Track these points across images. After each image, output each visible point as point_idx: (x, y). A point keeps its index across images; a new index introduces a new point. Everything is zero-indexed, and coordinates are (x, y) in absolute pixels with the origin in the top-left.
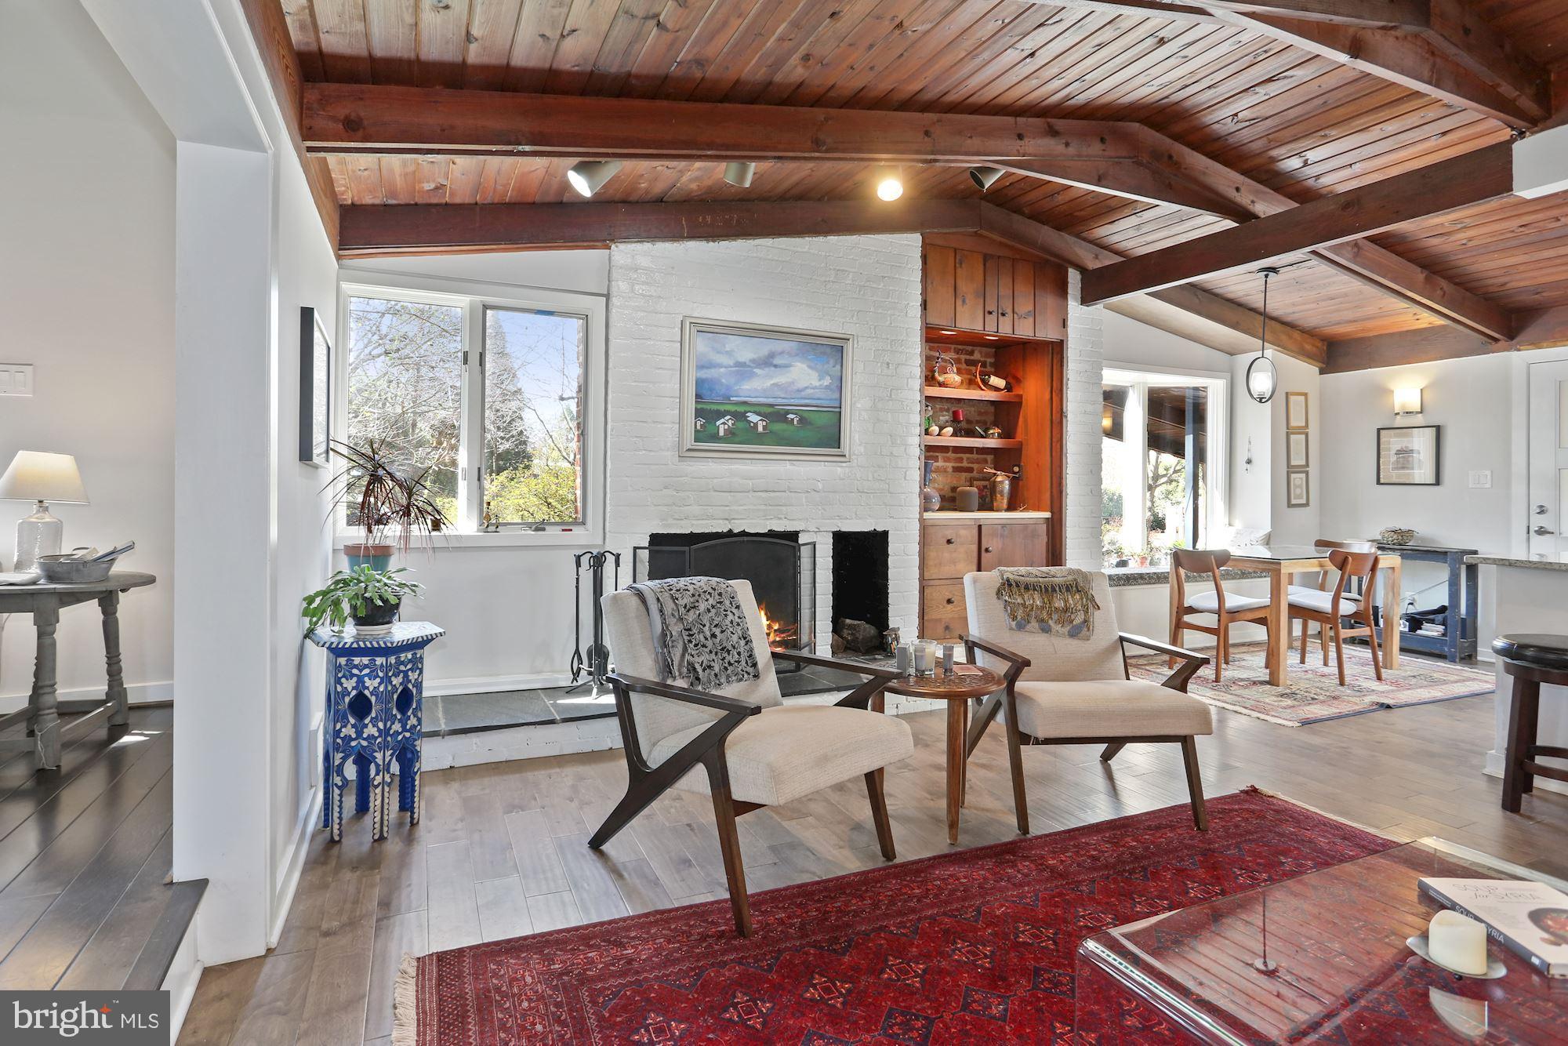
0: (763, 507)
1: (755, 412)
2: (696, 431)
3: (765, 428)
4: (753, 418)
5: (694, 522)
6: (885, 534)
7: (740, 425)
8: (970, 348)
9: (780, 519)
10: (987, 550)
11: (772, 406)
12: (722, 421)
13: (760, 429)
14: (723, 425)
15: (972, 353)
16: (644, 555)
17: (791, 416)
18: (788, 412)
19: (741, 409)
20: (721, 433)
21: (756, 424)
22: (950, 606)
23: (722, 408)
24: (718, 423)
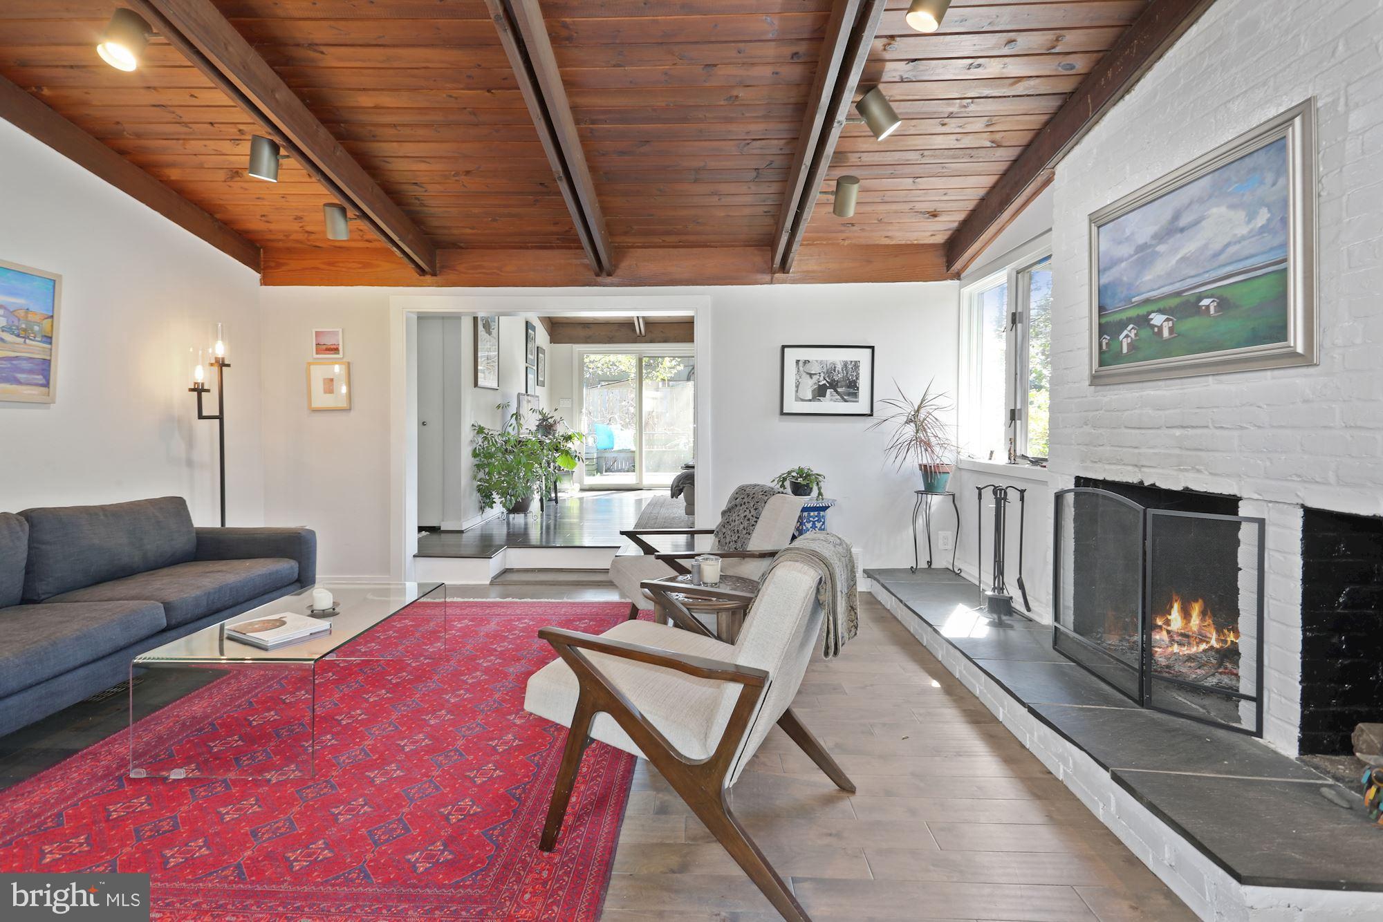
0: (1177, 451)
1: (1161, 311)
2: (1101, 352)
3: (1171, 330)
4: (1157, 319)
5: (1107, 467)
7: (1145, 333)
9: (1199, 471)
11: (1178, 294)
12: (1125, 332)
13: (1166, 333)
14: (1127, 337)
16: (1070, 499)
17: (1205, 302)
18: (1200, 297)
19: (1142, 311)
20: (1125, 350)
21: (1160, 328)
23: (1124, 316)
24: (1121, 337)
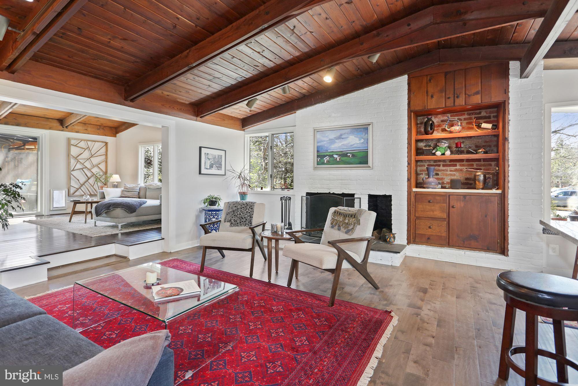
0: (340, 185)
1: (336, 154)
2: (317, 162)
3: (339, 159)
4: (335, 156)
5: (318, 189)
6: (390, 196)
7: (331, 159)
8: (478, 111)
9: (346, 189)
10: (453, 207)
11: (342, 152)
12: (326, 158)
13: (338, 160)
14: (326, 159)
15: (480, 113)
16: (305, 198)
17: (349, 154)
18: (347, 153)
19: (331, 154)
20: (325, 162)
21: (336, 158)
22: (430, 230)
23: (325, 154)
24: (324, 159)
